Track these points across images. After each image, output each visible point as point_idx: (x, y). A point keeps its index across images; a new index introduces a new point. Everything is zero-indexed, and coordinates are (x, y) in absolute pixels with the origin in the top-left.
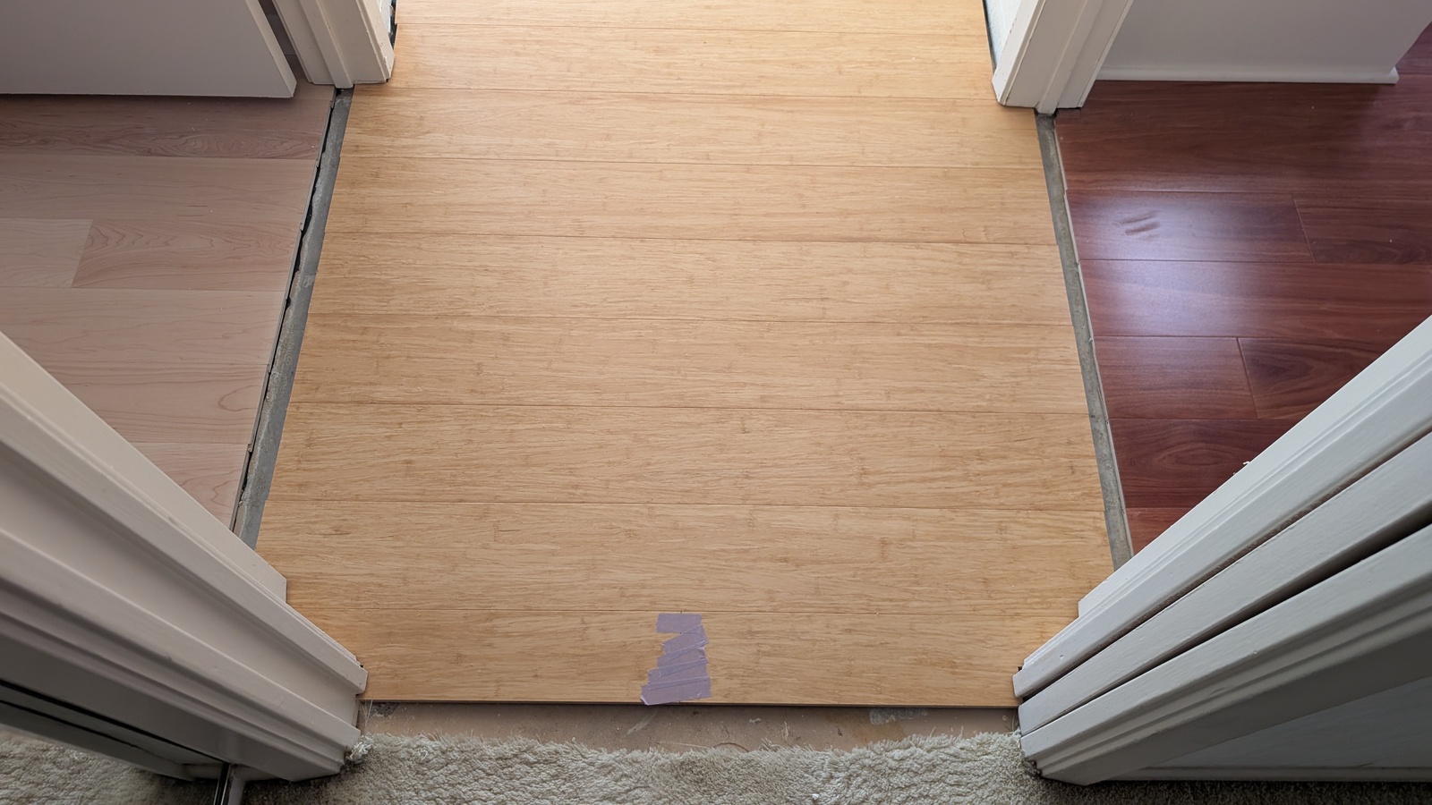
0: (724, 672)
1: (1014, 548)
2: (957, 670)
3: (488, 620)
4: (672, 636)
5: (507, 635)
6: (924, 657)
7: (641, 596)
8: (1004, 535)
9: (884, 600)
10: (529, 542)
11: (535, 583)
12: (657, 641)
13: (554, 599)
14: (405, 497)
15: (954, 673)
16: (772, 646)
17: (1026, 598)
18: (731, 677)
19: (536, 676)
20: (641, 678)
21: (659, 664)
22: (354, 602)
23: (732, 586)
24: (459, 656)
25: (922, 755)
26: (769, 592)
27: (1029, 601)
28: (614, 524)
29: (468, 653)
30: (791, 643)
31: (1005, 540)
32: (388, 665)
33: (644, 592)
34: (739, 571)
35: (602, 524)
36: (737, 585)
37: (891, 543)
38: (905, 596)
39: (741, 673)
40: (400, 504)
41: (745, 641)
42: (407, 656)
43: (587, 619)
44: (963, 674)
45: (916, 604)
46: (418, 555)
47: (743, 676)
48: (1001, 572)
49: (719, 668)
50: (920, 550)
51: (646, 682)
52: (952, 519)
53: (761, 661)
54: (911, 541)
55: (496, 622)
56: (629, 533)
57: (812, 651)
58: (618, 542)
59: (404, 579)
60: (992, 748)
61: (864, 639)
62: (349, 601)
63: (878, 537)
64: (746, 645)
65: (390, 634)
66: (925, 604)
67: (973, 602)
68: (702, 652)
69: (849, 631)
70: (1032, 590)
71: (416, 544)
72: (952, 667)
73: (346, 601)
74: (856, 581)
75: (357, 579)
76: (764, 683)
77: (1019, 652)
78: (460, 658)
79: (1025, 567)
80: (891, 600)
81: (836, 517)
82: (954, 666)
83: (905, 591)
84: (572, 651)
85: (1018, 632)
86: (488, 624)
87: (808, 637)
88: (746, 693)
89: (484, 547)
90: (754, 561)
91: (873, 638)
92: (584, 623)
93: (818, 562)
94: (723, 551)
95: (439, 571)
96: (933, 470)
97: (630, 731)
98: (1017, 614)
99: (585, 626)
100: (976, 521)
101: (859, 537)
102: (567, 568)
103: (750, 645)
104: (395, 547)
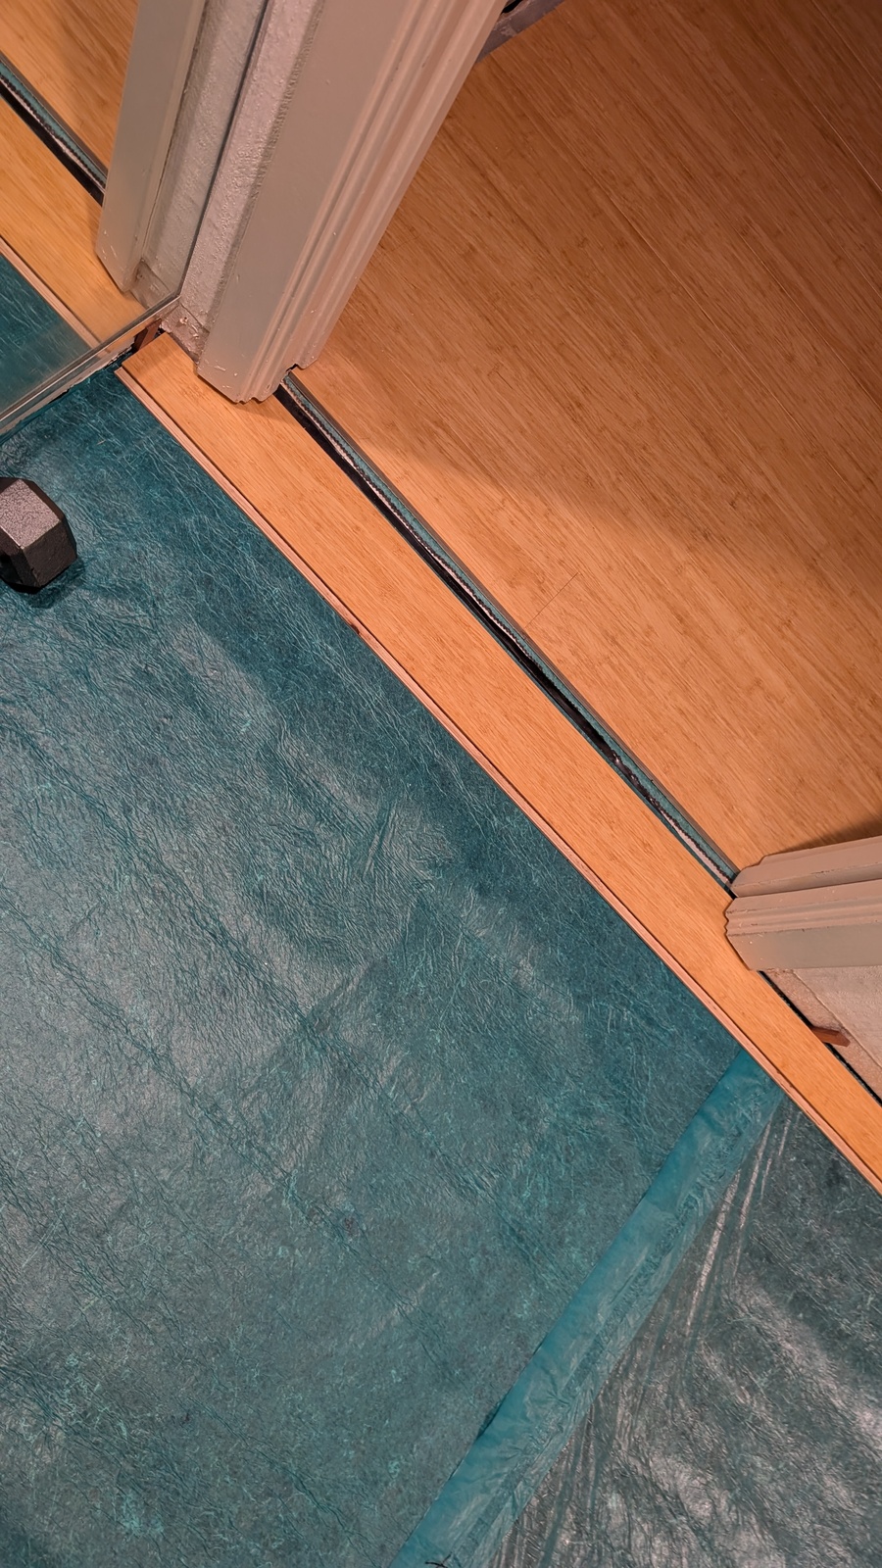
8: (841, 767)
10: (512, 405)
11: (491, 436)
14: (449, 271)
15: (726, 814)
24: (393, 425)
26: (650, 627)
28: (584, 461)
31: (839, 770)
44: (733, 822)
46: (422, 322)
50: (777, 715)
52: (817, 719)
54: (777, 702)
74: (716, 686)
76: (593, 681)
78: (391, 427)
84: (478, 513)
86: (433, 426)
88: (574, 673)
89: (477, 371)
90: (660, 596)
96: (835, 674)
104: (410, 297)
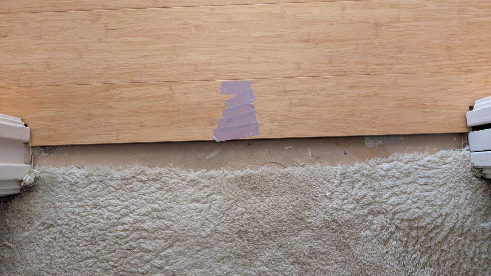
0: (268, 118)
1: (469, 24)
2: (426, 110)
3: (107, 90)
4: (231, 96)
5: (120, 100)
6: (404, 102)
7: (208, 70)
8: (462, 15)
9: (377, 65)
10: (130, 37)
11: (136, 64)
12: (222, 100)
13: (150, 75)
14: (41, 9)
15: (424, 112)
16: (300, 100)
17: (476, 59)
18: (272, 121)
19: (142, 126)
20: (212, 124)
21: (224, 115)
22: (16, 82)
23: (271, 60)
24: (90, 115)
25: (402, 166)
26: (297, 63)
27: (478, 60)
28: (187, 21)
29: (95, 113)
30: (313, 97)
31: (462, 18)
32: (43, 123)
33: (211, 67)
34: (276, 50)
35: (179, 22)
36: (274, 60)
37: (382, 25)
38: (392, 61)
39: (279, 119)
40: (39, 14)
41: (281, 98)
42: (56, 116)
43: (173, 87)
44: (431, 112)
45: (399, 66)
46: (55, 49)
47: (280, 120)
48: (459, 42)
49: (264, 116)
50: (402, 29)
51: (216, 127)
52: (425, 6)
53: (292, 110)
54: (396, 22)
55: (112, 91)
56: (198, 27)
57: (328, 101)
58: (191, 34)
59: (48, 65)
60: (449, 160)
61: (363, 92)
62: (13, 82)
63: (372, 21)
64: (281, 100)
65: (43, 103)
66: (405, 66)
67: (438, 63)
68: (252, 106)
69: (352, 87)
70: (481, 53)
71: (53, 41)
72: (423, 108)
73: (11, 82)
74: (357, 53)
75: (17, 67)
76: (295, 124)
77: (470, 96)
78: (90, 117)
79: (476, 37)
80: (382, 65)
81: (343, 8)
82: (424, 107)
83: (392, 58)
84: (165, 109)
85: (470, 82)
86: (107, 93)
87: (324, 92)
88: (282, 131)
89: (100, 41)
90: (286, 42)
91: (369, 91)
92: (171, 90)
93: (332, 41)
94: (264, 36)
95: (71, 59)
97: (208, 157)
98: (469, 70)
99: (172, 92)
100: (442, 6)
101: (360, 22)
102: (157, 53)
103: (285, 100)
104: (39, 44)
